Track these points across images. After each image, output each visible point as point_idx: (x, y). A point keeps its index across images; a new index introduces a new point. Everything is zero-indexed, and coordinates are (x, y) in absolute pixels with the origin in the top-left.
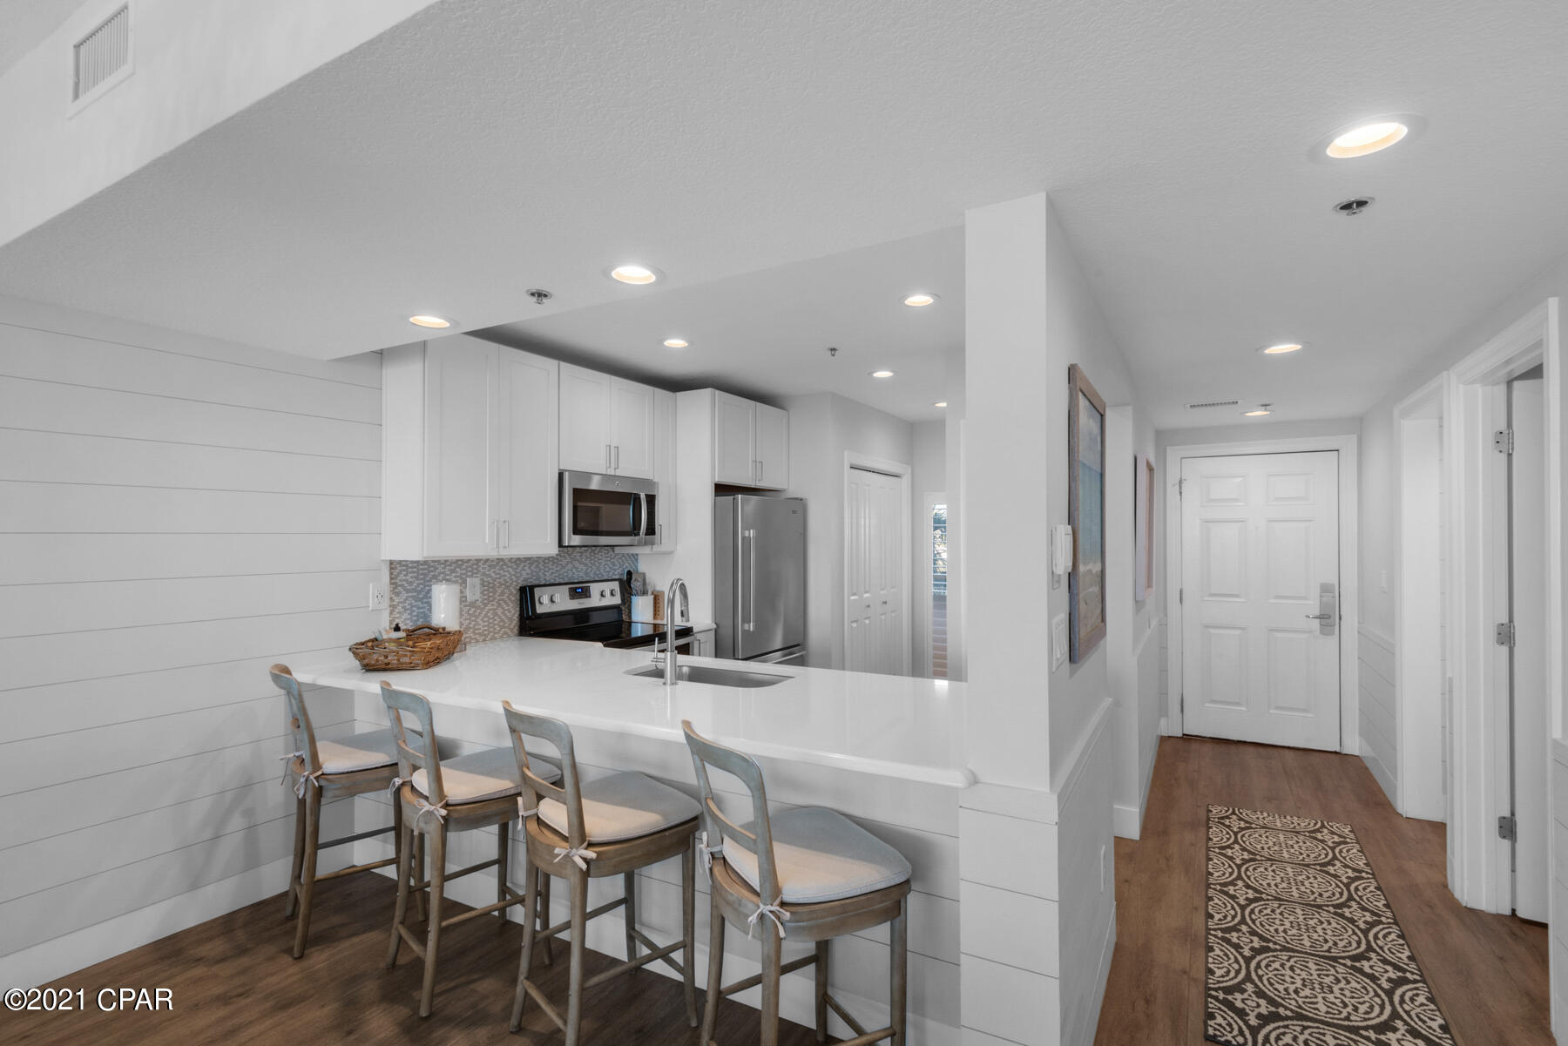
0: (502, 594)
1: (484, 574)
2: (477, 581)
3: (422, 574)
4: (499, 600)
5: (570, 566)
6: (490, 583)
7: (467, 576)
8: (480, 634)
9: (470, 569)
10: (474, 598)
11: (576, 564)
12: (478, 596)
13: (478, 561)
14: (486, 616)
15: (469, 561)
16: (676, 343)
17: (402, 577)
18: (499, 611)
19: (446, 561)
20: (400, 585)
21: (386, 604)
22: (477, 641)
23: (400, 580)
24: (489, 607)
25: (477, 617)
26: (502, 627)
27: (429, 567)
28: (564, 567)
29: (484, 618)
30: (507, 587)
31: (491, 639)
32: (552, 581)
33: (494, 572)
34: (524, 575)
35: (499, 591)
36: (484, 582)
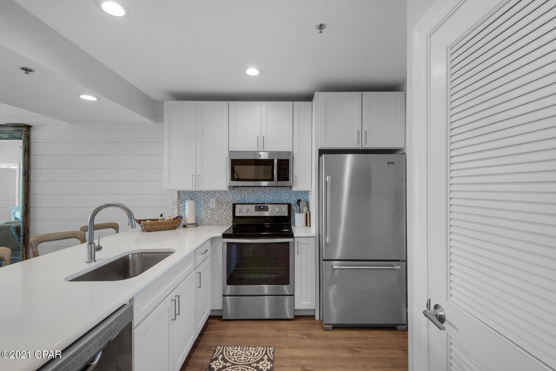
0: (227, 206)
1: (218, 197)
2: (214, 200)
3: (191, 196)
4: (225, 209)
5: (263, 196)
6: (220, 201)
7: (210, 198)
8: (216, 222)
9: (211, 195)
10: (213, 207)
11: (267, 195)
12: (214, 206)
13: (215, 192)
14: (218, 214)
15: (211, 192)
17: (183, 197)
18: (225, 213)
19: (201, 191)
20: (183, 200)
21: (176, 206)
22: (214, 225)
23: (183, 198)
24: (220, 211)
25: (215, 214)
26: (226, 220)
27: (194, 194)
28: (259, 196)
29: (217, 215)
30: (229, 204)
31: (221, 225)
32: (253, 202)
33: (222, 197)
34: (238, 199)
35: (225, 205)
36: (218, 201)
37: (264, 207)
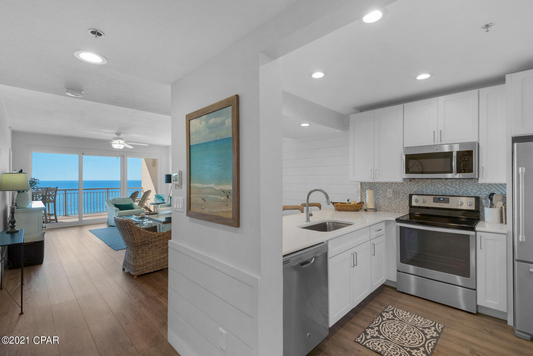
0: (403, 196)
1: (395, 188)
2: (391, 190)
3: (371, 187)
4: (402, 198)
5: (443, 188)
6: (397, 192)
7: (388, 188)
8: (393, 209)
9: (389, 186)
10: (390, 196)
11: (448, 187)
12: (392, 195)
13: (392, 183)
14: (396, 203)
15: (388, 183)
16: (423, 77)
17: (365, 187)
18: (402, 202)
19: (379, 183)
20: (365, 189)
21: (359, 194)
22: (392, 212)
23: (364, 188)
24: (397, 200)
25: (392, 203)
26: (403, 209)
27: (374, 184)
28: (439, 188)
29: (394, 204)
30: (406, 194)
31: (397, 212)
32: (431, 194)
33: (399, 188)
34: (414, 190)
35: (402, 195)
36: (394, 191)
37: (444, 198)
